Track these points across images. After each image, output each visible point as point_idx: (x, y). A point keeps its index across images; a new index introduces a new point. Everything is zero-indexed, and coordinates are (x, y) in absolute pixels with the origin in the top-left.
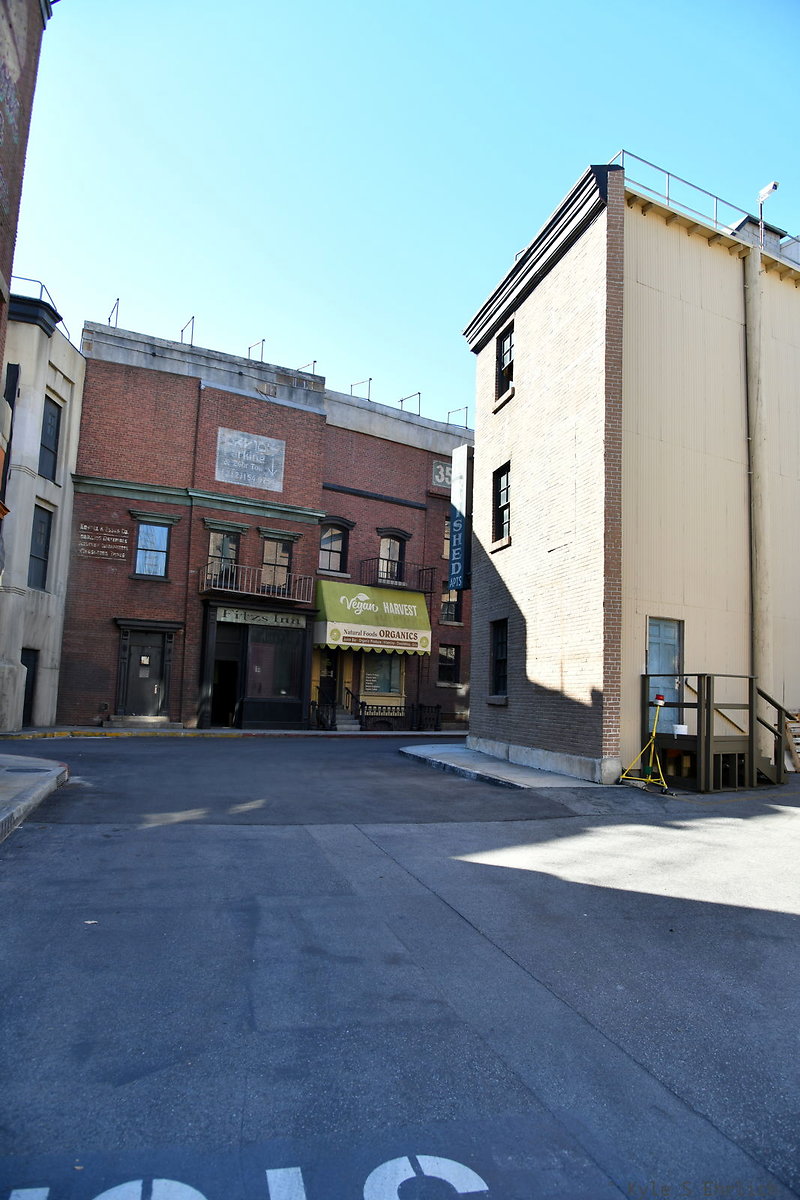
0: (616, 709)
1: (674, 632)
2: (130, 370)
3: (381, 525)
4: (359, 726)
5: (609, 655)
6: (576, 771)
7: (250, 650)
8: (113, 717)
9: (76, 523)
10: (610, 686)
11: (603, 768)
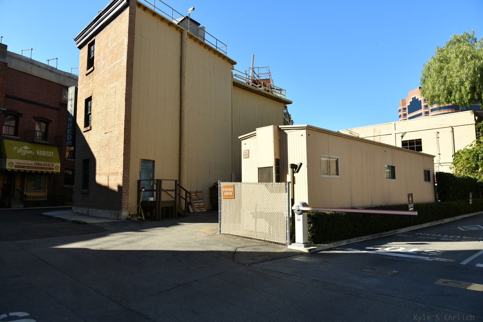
0: (127, 193)
1: (151, 165)
3: (36, 116)
4: (23, 206)
5: (125, 173)
6: (113, 216)
10: (125, 184)
11: (122, 214)
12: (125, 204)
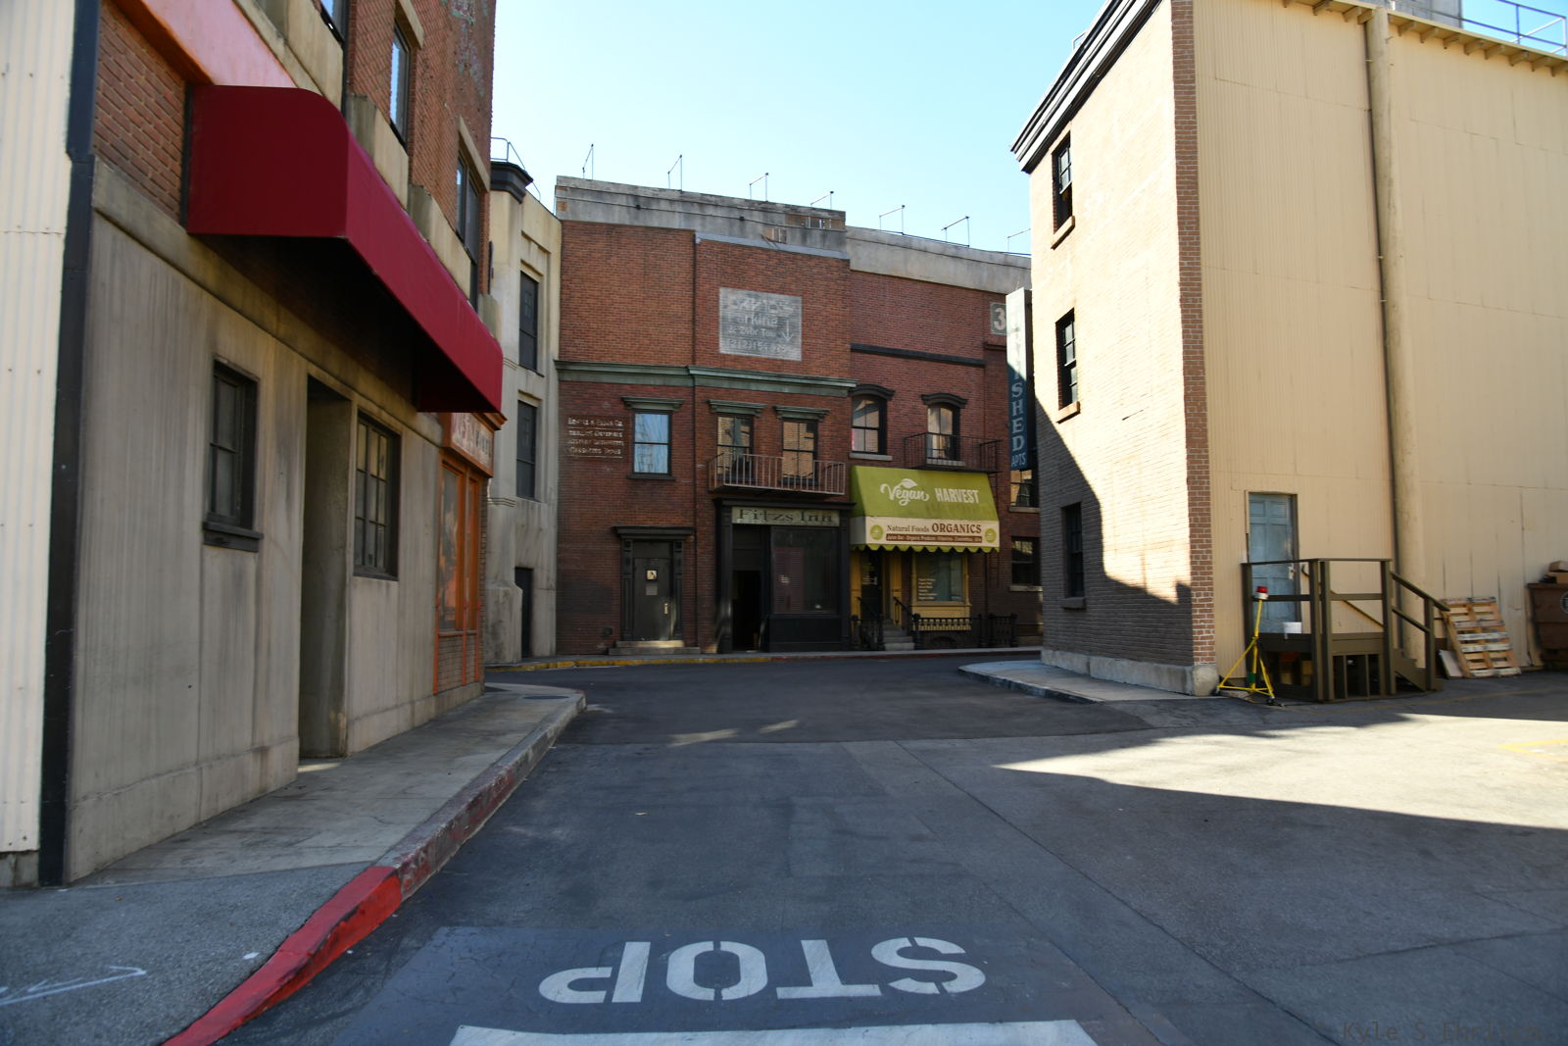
0: (1209, 605)
1: (1284, 509)
2: (611, 228)
3: (927, 391)
4: (912, 645)
5: (1197, 541)
6: (1165, 682)
7: (774, 556)
8: (619, 643)
9: (563, 418)
10: (1197, 579)
11: (1194, 676)
12: (1205, 643)
